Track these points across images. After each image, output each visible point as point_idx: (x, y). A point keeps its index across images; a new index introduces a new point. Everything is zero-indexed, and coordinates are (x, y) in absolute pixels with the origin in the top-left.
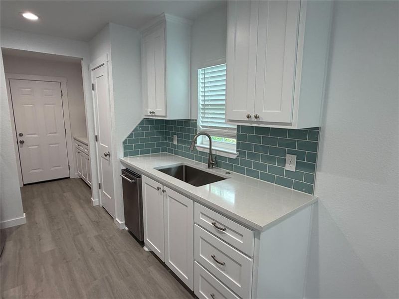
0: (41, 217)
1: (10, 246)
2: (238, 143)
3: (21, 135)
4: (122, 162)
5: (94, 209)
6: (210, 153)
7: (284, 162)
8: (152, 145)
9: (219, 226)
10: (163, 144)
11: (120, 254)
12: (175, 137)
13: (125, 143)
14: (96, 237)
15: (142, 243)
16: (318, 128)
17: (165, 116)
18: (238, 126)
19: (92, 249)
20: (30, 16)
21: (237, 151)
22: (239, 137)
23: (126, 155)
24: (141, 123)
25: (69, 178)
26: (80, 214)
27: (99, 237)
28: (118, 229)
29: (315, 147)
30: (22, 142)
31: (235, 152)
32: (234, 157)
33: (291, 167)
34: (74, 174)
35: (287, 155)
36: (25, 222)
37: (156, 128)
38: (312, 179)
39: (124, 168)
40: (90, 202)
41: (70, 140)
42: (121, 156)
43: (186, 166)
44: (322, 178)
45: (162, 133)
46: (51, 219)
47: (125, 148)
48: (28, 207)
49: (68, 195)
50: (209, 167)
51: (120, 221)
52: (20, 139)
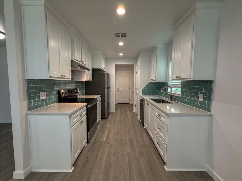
0: (119, 111)
1: (110, 116)
2: (181, 90)
3: (118, 88)
4: (141, 97)
5: (133, 113)
6: (171, 95)
7: (198, 97)
8: (153, 92)
9: (160, 115)
10: (157, 92)
11: (136, 126)
12: (161, 89)
13: (143, 90)
14: (131, 120)
15: (143, 125)
16: (212, 81)
17: (155, 81)
18: (182, 81)
19: (128, 122)
20: (121, 54)
21: (181, 93)
22: (182, 88)
23: (142, 94)
24: (149, 84)
25: (129, 103)
26: (129, 113)
27: (132, 120)
28: (138, 120)
29: (211, 90)
30: (118, 90)
31: (180, 94)
32: (180, 96)
33: (201, 99)
34: (131, 103)
35: (200, 94)
36: (115, 112)
37: (155, 86)
38: (209, 105)
39: (141, 98)
40: (132, 111)
41: (130, 91)
42: (141, 94)
43: (163, 100)
44: (214, 104)
45: (157, 88)
46: (121, 113)
47: (142, 92)
48: (116, 108)
49: (127, 108)
50: (170, 100)
51: (139, 117)
52: (118, 89)
